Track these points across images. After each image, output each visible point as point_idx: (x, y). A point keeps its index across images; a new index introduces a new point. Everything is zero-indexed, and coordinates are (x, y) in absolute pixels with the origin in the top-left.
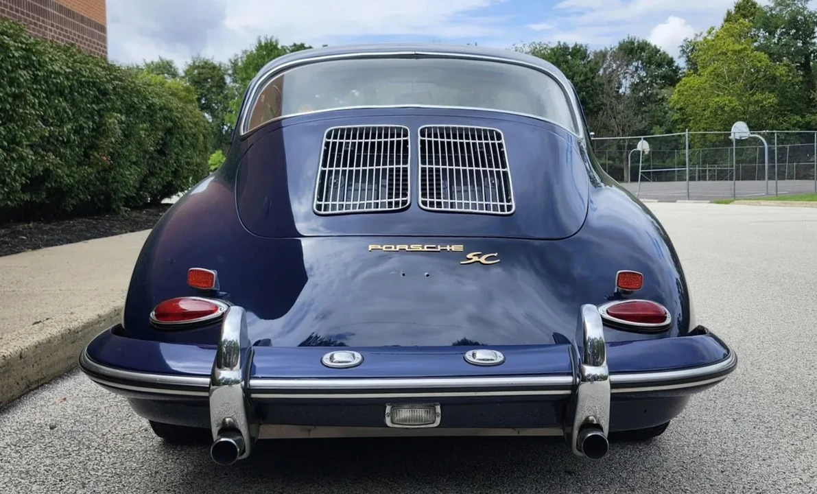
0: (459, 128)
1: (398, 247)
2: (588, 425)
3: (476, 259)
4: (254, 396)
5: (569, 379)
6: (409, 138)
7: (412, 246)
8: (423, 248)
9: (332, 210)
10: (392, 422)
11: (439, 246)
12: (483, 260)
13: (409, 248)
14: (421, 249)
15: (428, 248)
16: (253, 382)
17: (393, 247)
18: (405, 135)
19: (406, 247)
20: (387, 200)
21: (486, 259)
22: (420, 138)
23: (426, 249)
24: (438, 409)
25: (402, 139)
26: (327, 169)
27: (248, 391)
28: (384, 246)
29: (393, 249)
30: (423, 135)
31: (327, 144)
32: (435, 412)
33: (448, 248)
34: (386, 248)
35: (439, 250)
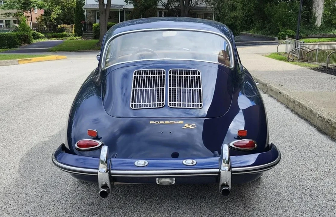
0: (184, 70)
1: (160, 122)
2: (224, 185)
3: (188, 126)
4: (112, 176)
5: (218, 170)
6: (165, 75)
7: (165, 122)
8: (169, 122)
9: (137, 107)
10: (159, 183)
11: (175, 122)
12: (190, 127)
13: (164, 122)
14: (168, 123)
15: (171, 122)
16: (112, 171)
17: (159, 122)
18: (164, 73)
19: (163, 122)
20: (156, 103)
21: (191, 126)
22: (169, 75)
23: (170, 123)
24: (174, 179)
25: (162, 75)
26: (135, 89)
27: (110, 174)
28: (155, 122)
29: (159, 123)
30: (170, 73)
31: (135, 77)
32: (173, 180)
33: (178, 122)
34: (156, 122)
35: (175, 123)
